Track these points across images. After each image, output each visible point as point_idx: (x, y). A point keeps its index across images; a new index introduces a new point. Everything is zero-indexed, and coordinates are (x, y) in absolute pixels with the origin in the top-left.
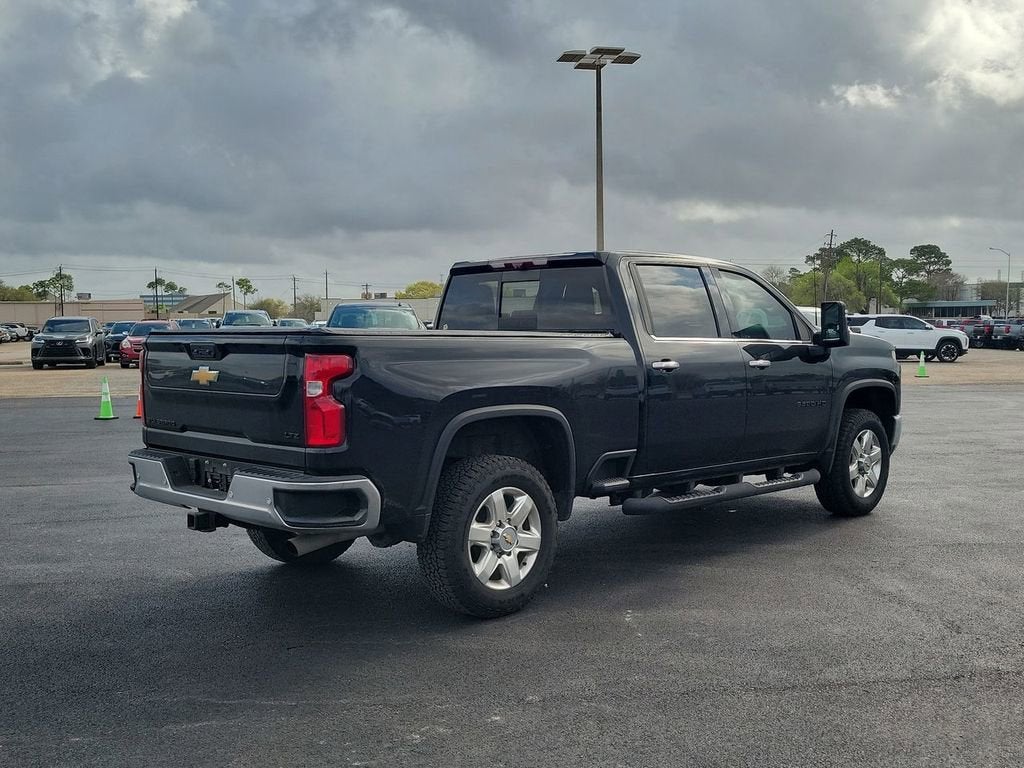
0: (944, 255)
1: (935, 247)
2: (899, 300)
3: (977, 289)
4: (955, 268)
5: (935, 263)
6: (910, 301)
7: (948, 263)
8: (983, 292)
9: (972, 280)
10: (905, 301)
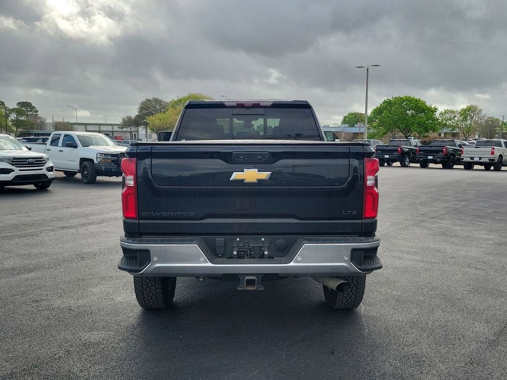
0: (34, 107)
1: (29, 103)
2: (16, 130)
3: (53, 125)
4: (40, 114)
5: (30, 111)
6: (21, 130)
7: (37, 111)
8: (56, 126)
9: (49, 121)
10: (19, 130)
